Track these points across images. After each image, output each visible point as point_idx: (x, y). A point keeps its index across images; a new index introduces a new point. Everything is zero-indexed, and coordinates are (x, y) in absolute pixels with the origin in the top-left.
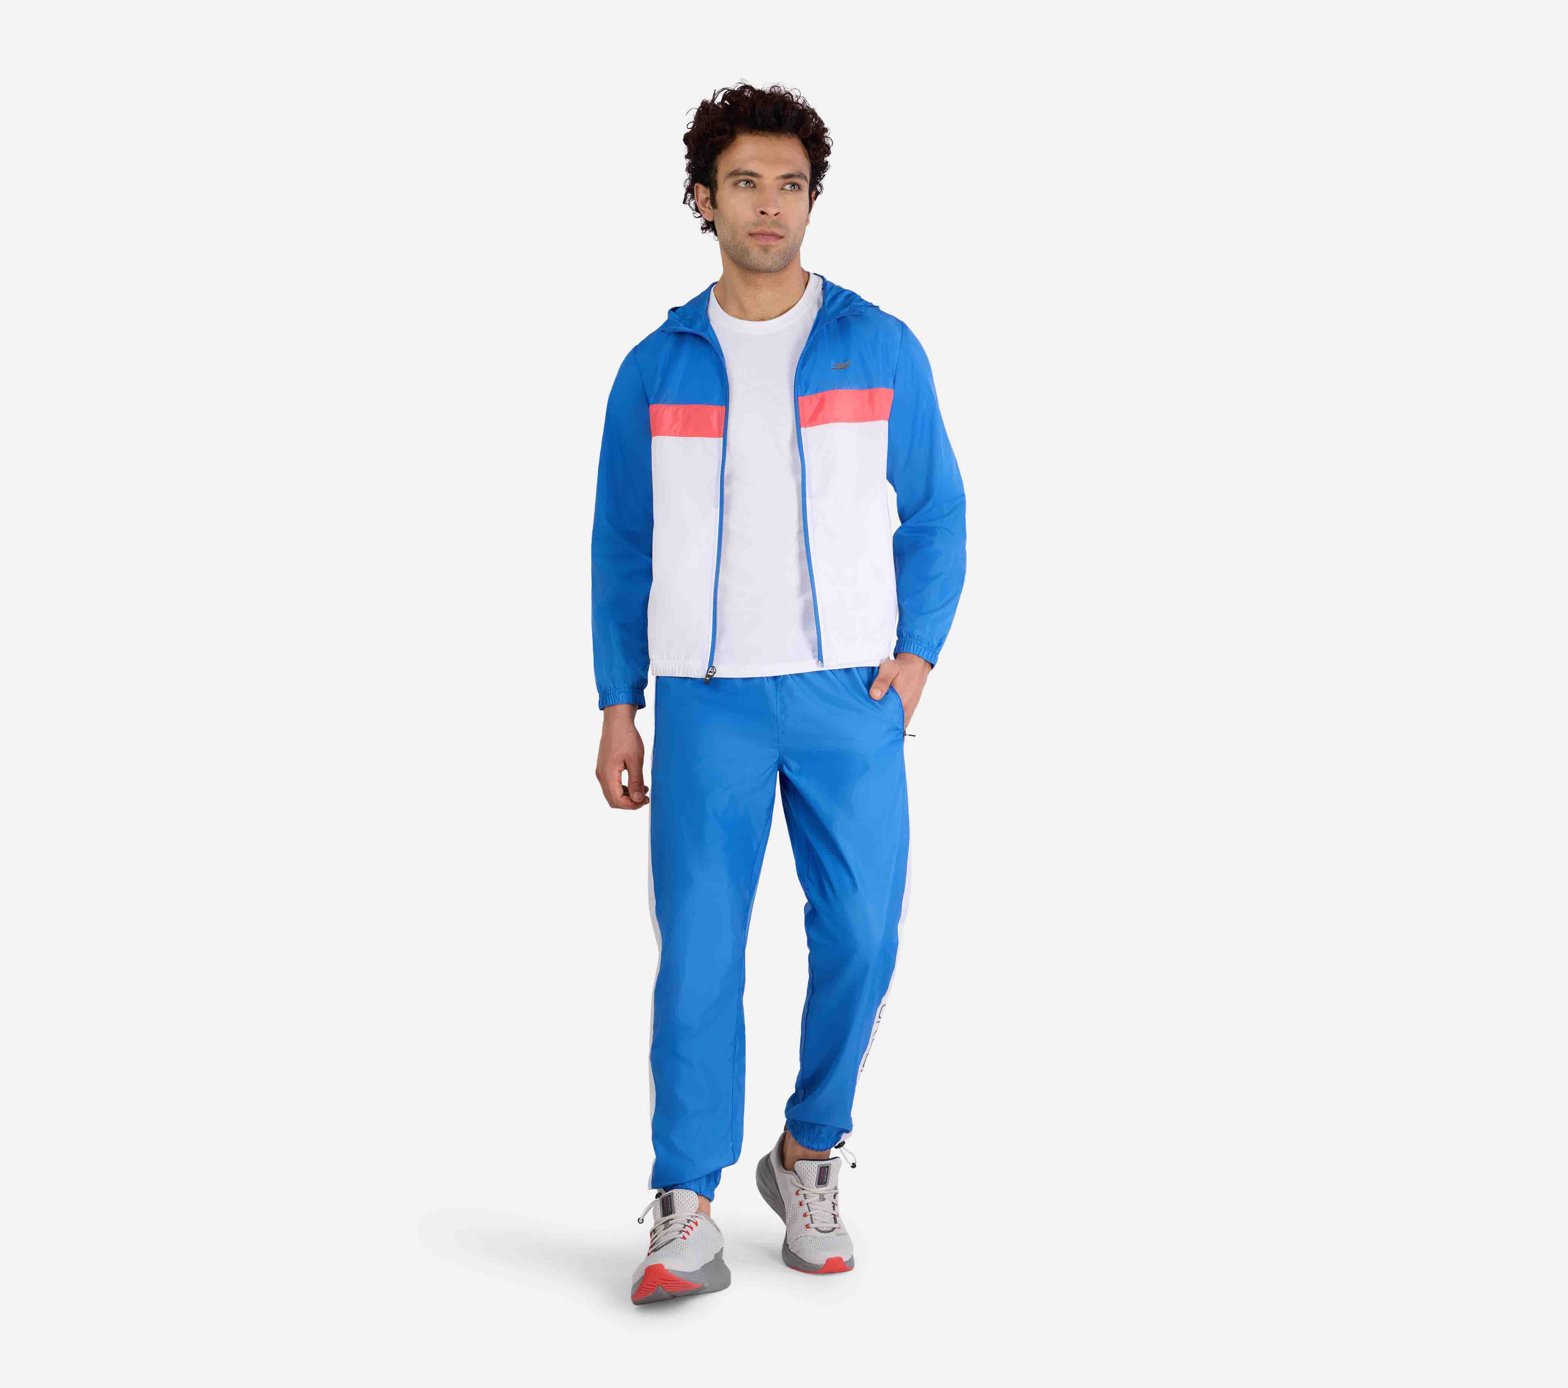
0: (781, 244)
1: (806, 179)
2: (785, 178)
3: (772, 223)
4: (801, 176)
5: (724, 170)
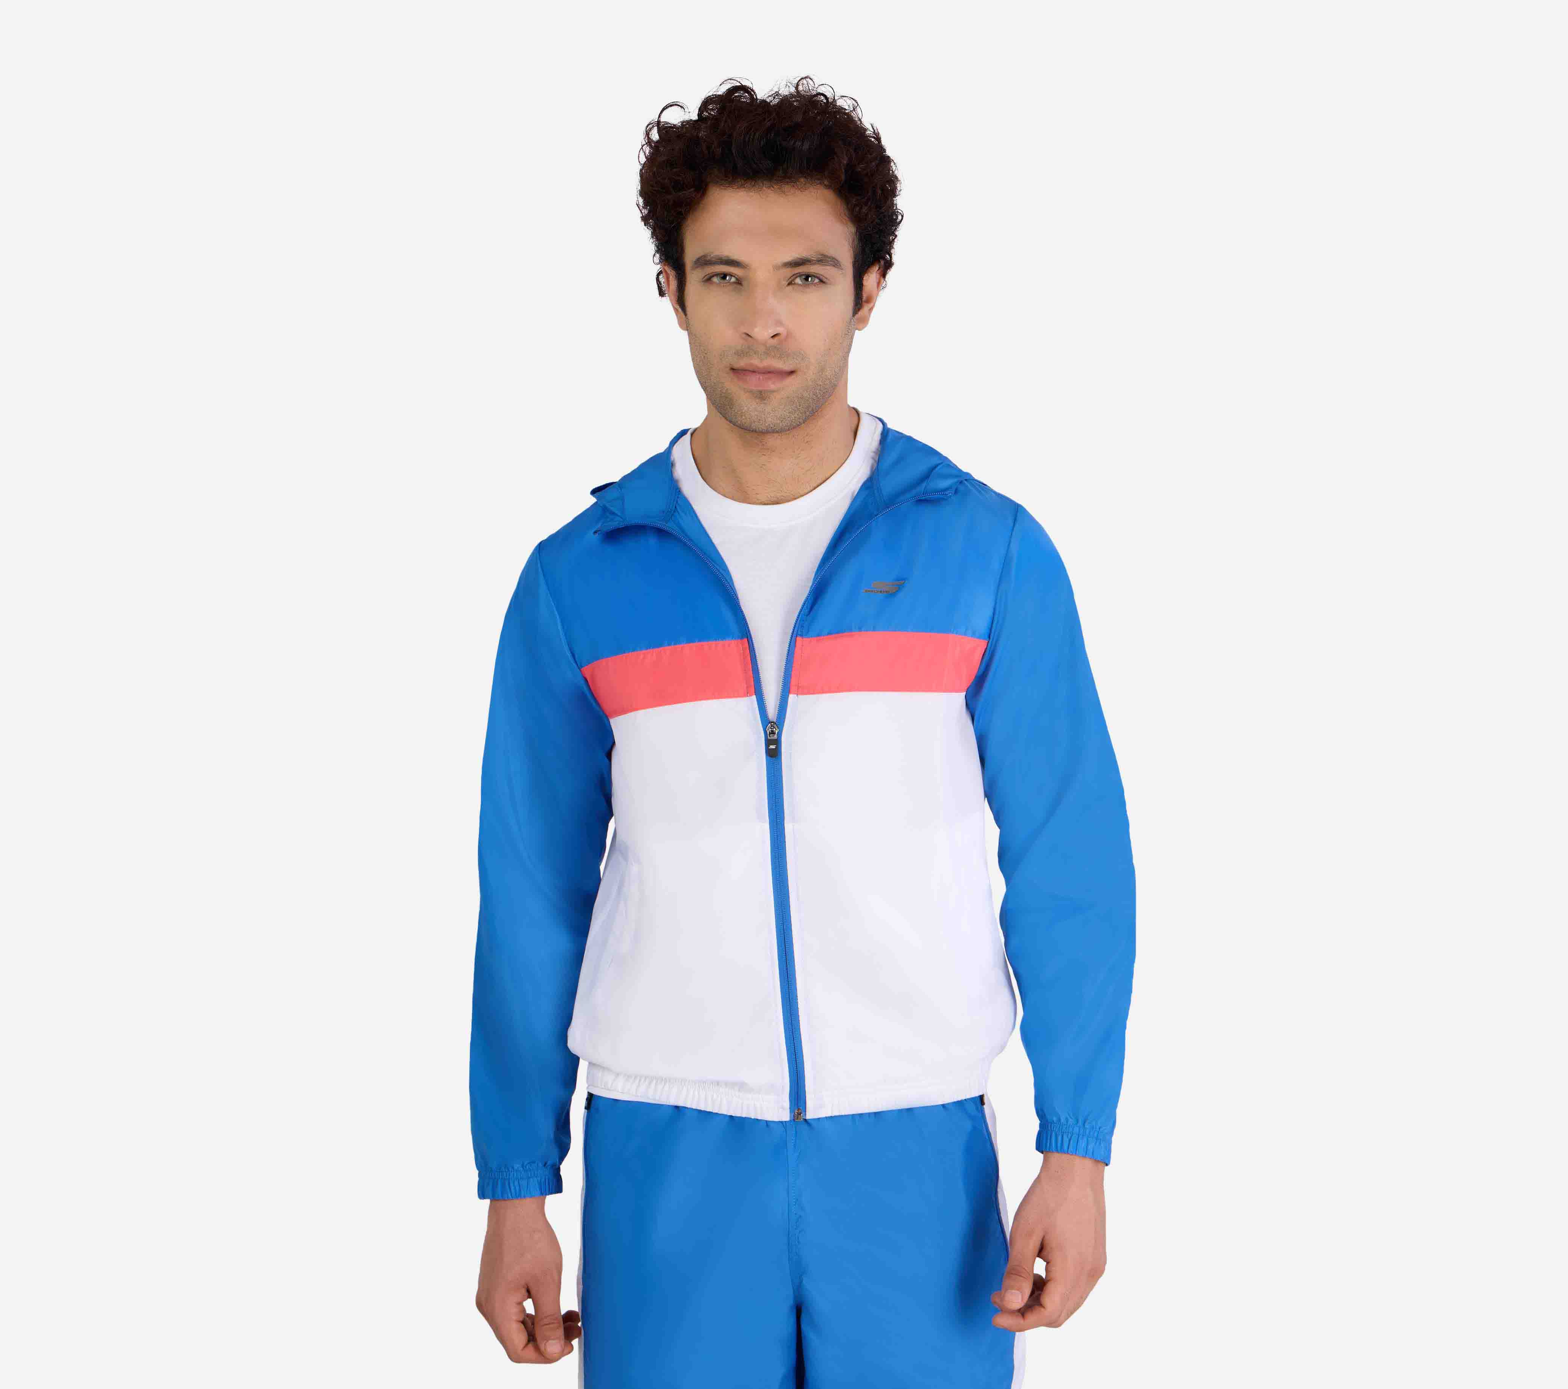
1: (835, 263)
2: (791, 267)
3: (769, 351)
4: (824, 259)
5: (692, 252)
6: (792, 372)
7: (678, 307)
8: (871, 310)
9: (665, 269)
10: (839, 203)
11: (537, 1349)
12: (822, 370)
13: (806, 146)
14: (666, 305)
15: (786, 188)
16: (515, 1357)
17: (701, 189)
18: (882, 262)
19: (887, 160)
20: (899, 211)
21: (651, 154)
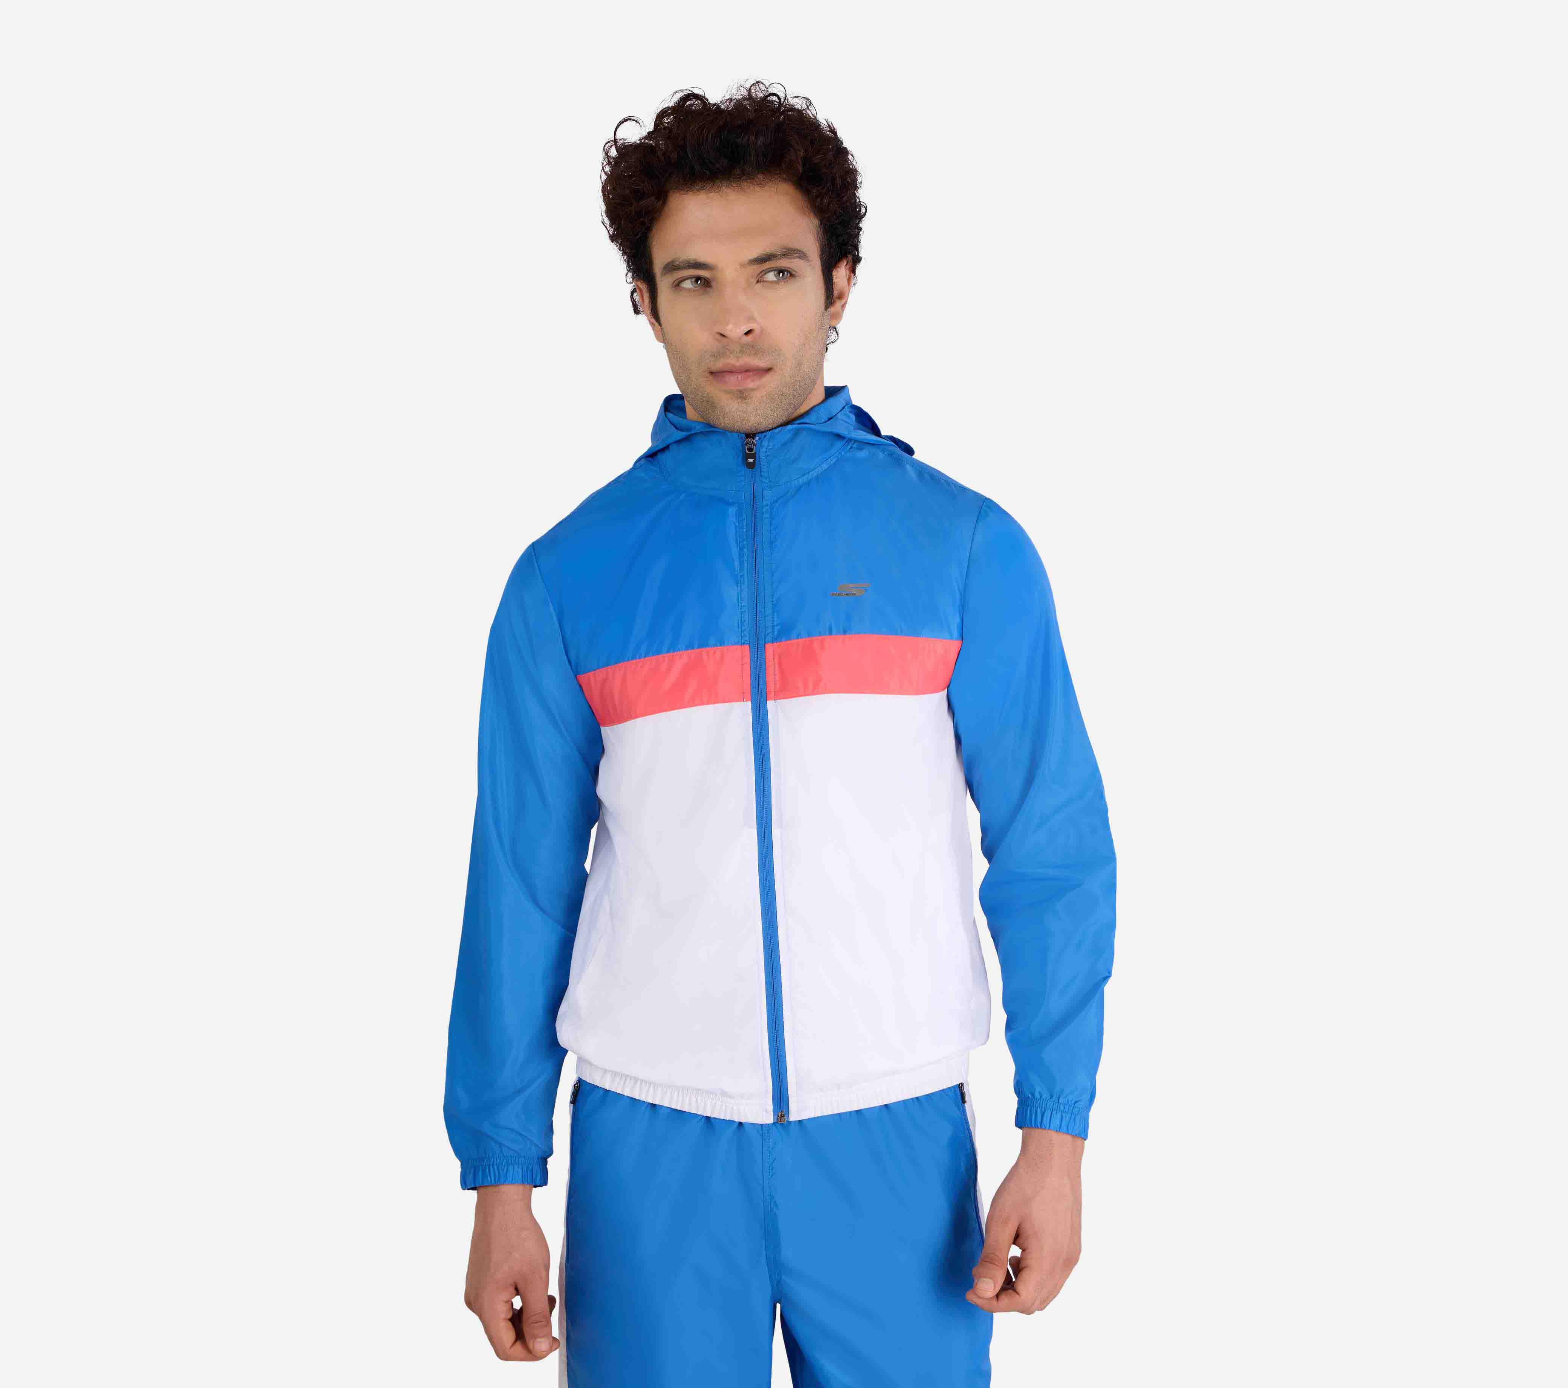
0: (770, 382)
1: (801, 255)
2: (758, 264)
3: (745, 349)
4: (789, 252)
5: (660, 258)
6: (769, 370)
7: (653, 320)
8: (843, 306)
9: (638, 286)
10: (800, 197)
11: (525, 1346)
12: (800, 365)
13: (761, 140)
14: (643, 320)
15: (745, 185)
16: (503, 1354)
17: (662, 196)
18: (850, 257)
19: (845, 152)
20: (862, 203)
21: (612, 171)
